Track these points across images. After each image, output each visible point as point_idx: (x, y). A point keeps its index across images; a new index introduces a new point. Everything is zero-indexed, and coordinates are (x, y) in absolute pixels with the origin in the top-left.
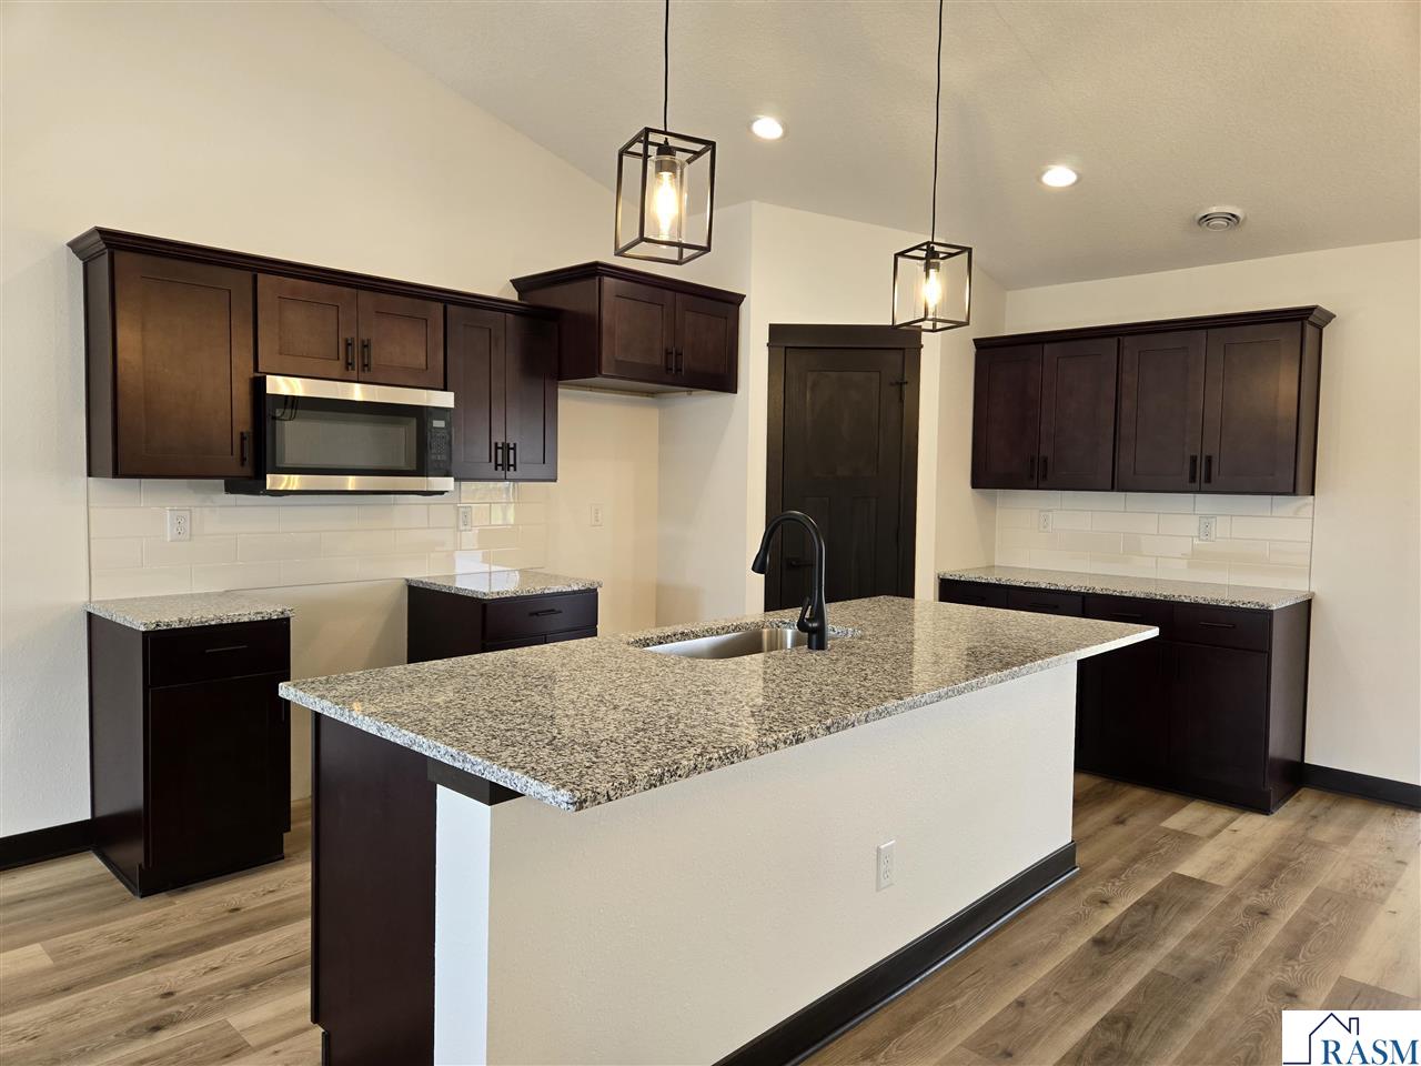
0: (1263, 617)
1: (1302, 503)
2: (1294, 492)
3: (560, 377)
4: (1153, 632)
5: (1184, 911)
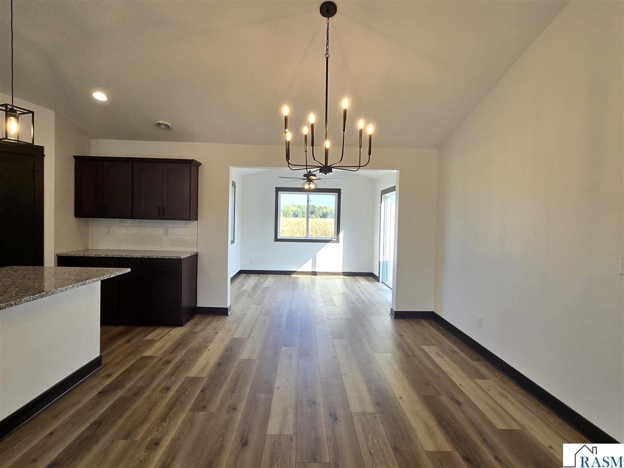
0: (178, 261)
1: (194, 224)
2: (190, 220)
4: (129, 270)
5: (141, 369)
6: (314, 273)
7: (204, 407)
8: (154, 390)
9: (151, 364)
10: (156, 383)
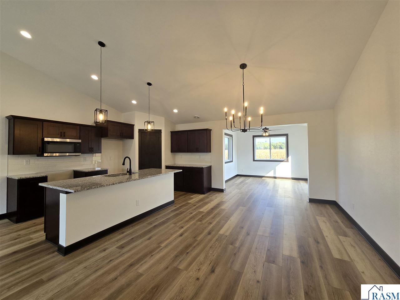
0: (202, 168)
2: (208, 152)
3: (102, 137)
4: (181, 170)
5: (185, 206)
6: (275, 178)
7: (201, 221)
8: (187, 213)
9: (189, 205)
10: (188, 211)
